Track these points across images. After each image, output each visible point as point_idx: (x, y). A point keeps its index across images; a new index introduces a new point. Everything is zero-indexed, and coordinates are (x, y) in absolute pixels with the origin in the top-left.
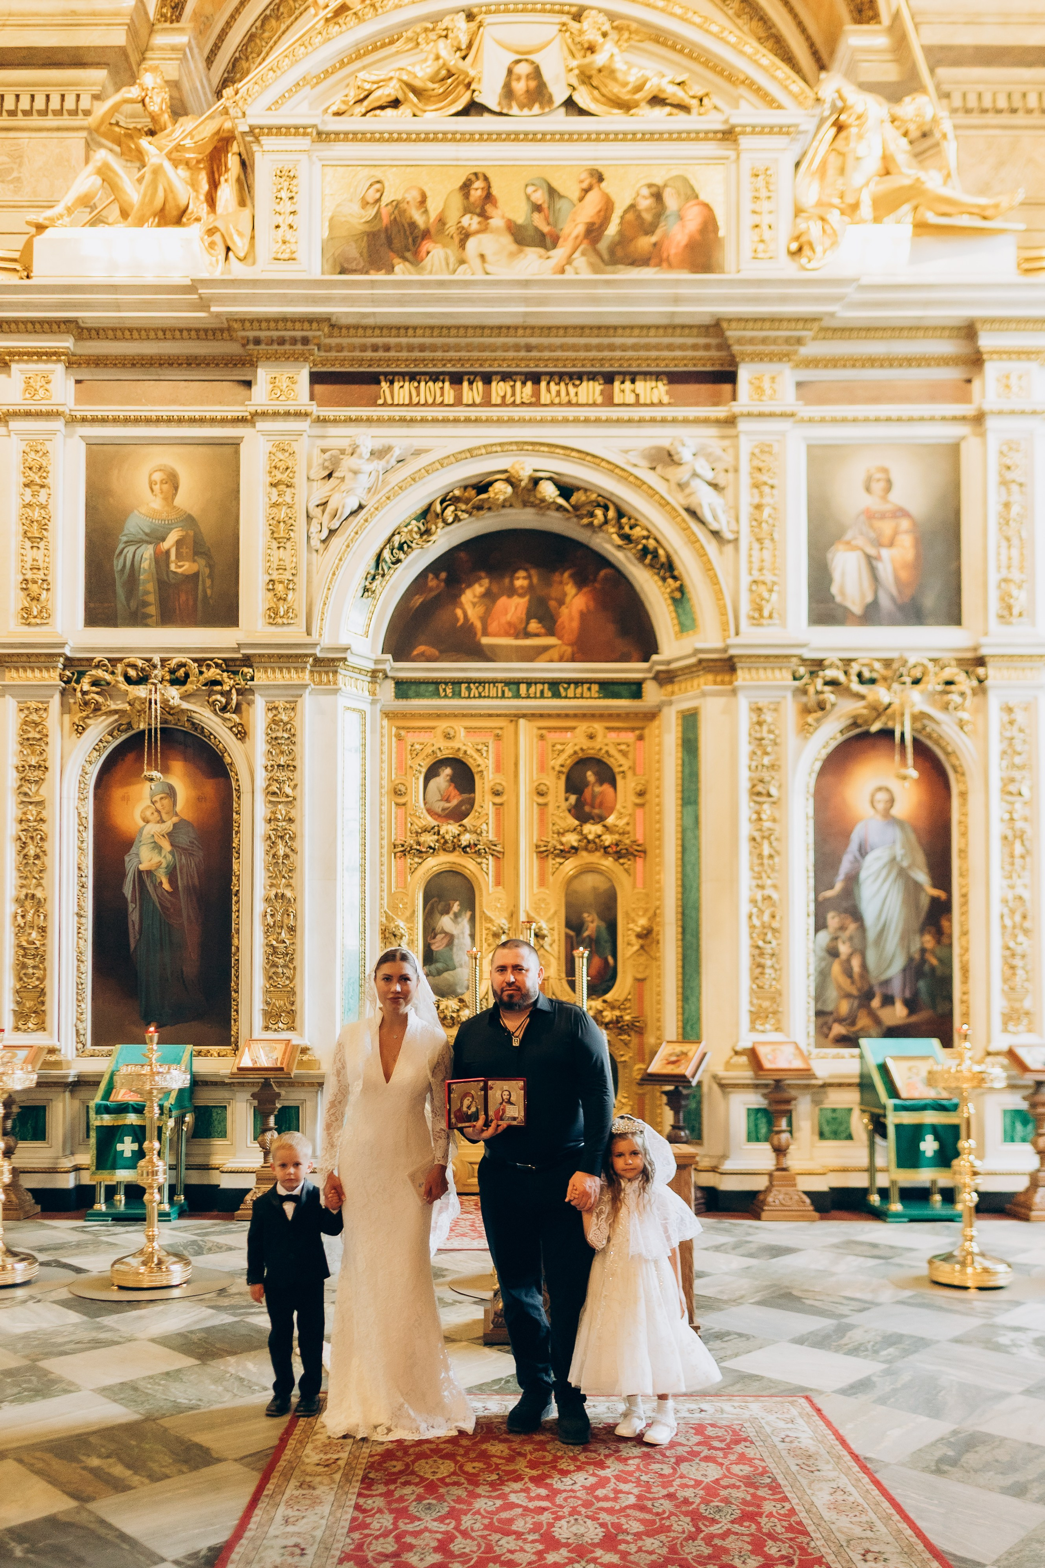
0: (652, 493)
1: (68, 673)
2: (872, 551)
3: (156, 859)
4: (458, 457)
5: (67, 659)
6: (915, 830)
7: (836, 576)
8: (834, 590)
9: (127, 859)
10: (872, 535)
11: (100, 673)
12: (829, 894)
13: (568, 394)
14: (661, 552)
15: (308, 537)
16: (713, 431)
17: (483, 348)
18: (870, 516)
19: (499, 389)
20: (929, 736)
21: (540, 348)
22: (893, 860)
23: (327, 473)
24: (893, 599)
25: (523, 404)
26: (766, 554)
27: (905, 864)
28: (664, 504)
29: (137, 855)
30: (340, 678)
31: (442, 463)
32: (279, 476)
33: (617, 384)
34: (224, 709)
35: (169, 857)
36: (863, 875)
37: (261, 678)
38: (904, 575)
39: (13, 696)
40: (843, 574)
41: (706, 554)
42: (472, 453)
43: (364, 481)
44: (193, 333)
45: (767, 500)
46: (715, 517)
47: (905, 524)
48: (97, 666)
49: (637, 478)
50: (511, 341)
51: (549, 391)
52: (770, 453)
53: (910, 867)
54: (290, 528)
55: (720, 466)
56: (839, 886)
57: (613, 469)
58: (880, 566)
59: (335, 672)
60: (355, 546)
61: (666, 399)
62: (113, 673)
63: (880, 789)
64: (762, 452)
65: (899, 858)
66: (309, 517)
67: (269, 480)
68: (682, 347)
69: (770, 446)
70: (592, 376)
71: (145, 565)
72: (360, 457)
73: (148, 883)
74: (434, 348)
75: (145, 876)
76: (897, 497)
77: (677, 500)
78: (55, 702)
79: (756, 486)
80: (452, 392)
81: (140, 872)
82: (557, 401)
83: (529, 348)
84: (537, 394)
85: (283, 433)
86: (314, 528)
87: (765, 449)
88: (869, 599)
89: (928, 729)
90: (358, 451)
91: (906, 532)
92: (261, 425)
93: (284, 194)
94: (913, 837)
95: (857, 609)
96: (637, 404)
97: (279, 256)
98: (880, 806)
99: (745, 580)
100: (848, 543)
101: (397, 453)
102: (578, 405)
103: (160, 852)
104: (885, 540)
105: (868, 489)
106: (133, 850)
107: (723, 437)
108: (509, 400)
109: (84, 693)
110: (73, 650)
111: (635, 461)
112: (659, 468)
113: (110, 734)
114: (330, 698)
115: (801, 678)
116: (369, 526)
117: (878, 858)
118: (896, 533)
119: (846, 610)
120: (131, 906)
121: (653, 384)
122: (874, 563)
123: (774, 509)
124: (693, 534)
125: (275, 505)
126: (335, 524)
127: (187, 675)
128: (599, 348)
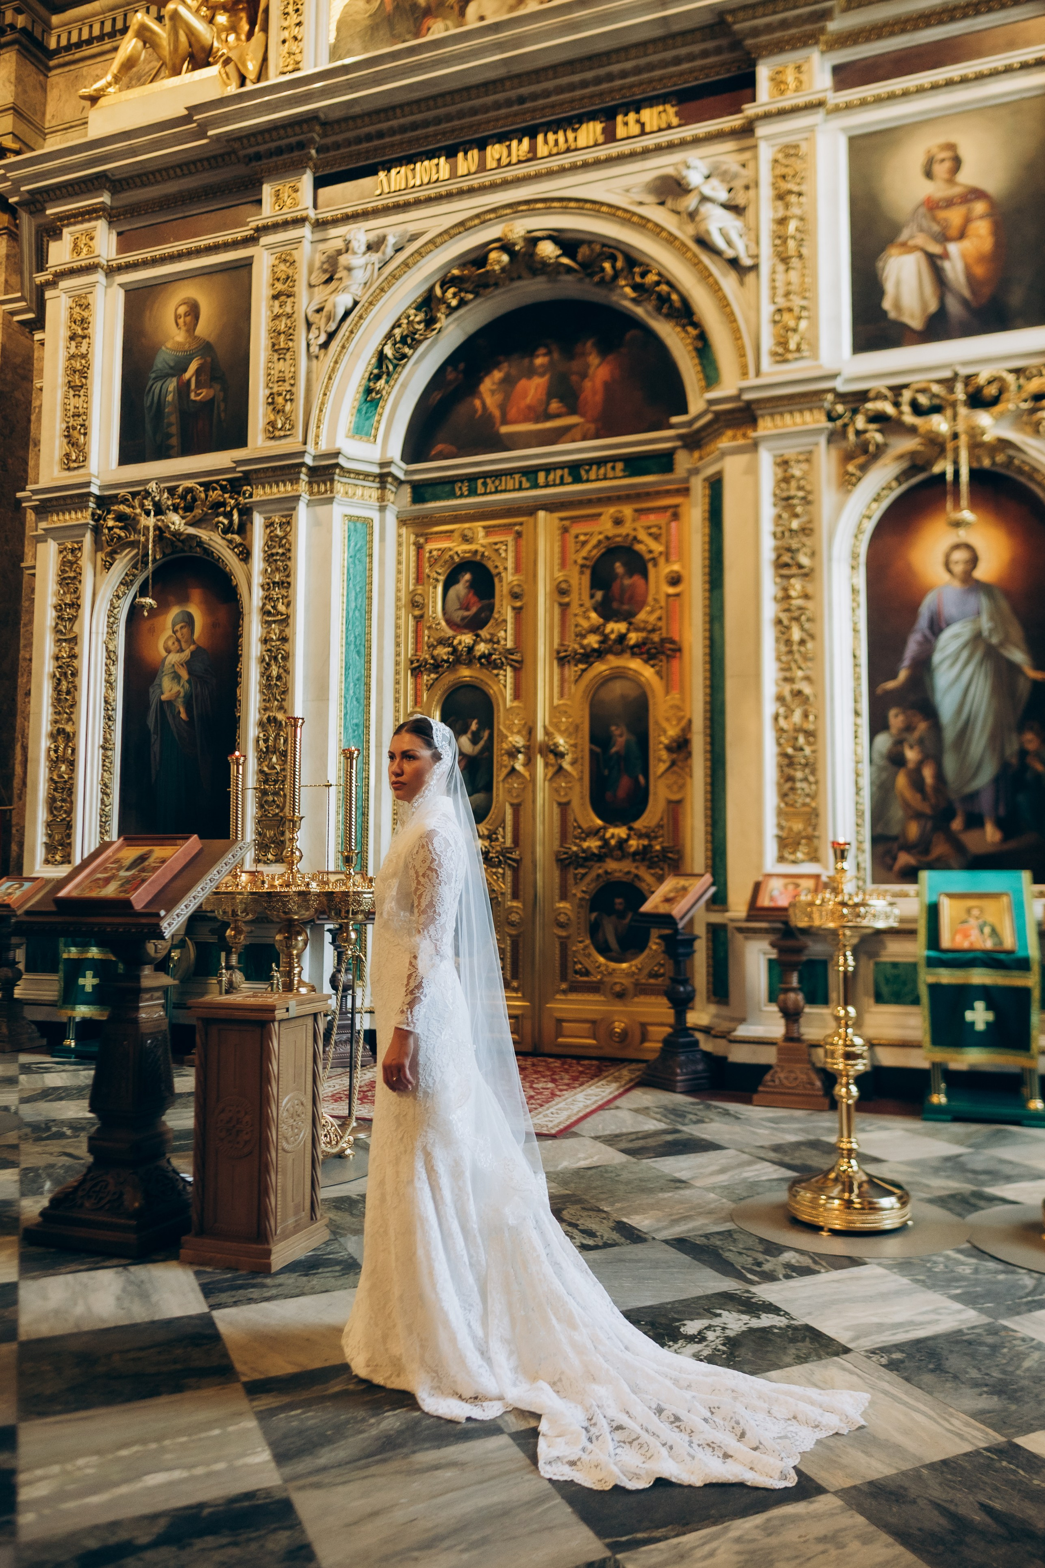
0: (657, 231)
1: (99, 512)
2: (935, 249)
3: (176, 688)
4: (450, 234)
5: (97, 497)
6: (1008, 594)
7: (889, 287)
8: (887, 304)
9: (151, 690)
10: (936, 228)
11: (122, 508)
12: (891, 685)
13: (566, 141)
14: (674, 297)
15: (308, 345)
16: (730, 145)
17: (474, 112)
18: (932, 206)
19: (495, 151)
20: (1020, 471)
21: (534, 97)
22: (977, 637)
23: (327, 276)
24: (965, 302)
25: (520, 162)
26: (793, 276)
27: (994, 640)
28: (671, 240)
29: (160, 686)
30: (338, 486)
31: (434, 243)
32: (280, 286)
33: (620, 119)
34: (227, 530)
35: (187, 686)
36: (937, 658)
37: (260, 494)
38: (979, 271)
39: (54, 539)
40: (898, 284)
41: (720, 289)
42: (463, 227)
43: (360, 276)
44: (205, 163)
45: (795, 211)
46: (729, 243)
47: (980, 207)
48: (122, 502)
49: (641, 217)
50: (500, 97)
51: (546, 142)
52: (796, 155)
53: (1002, 644)
54: (290, 337)
55: (738, 184)
56: (903, 675)
57: (614, 212)
58: (947, 265)
59: (332, 481)
60: (351, 347)
61: (675, 121)
62: (133, 507)
63: (957, 547)
64: (787, 156)
65: (986, 633)
66: (309, 325)
67: (272, 292)
68: (691, 58)
69: (797, 147)
70: (592, 116)
71: (170, 398)
72: (354, 253)
73: (168, 713)
74: (426, 124)
75: (166, 706)
76: (967, 177)
77: (685, 233)
78: (88, 539)
79: (781, 196)
80: (448, 167)
81: (162, 703)
82: (555, 151)
83: (521, 100)
84: (533, 149)
85: (285, 243)
86: (314, 333)
87: (790, 151)
88: (933, 306)
89: (1016, 462)
90: (351, 246)
91: (982, 217)
92: (265, 240)
93: (290, 9)
94: (1004, 604)
95: (916, 323)
96: (643, 133)
97: (286, 70)
98: (958, 569)
99: (767, 310)
100: (904, 245)
101: (391, 240)
102: (576, 150)
103: (179, 683)
104: (953, 232)
105: (929, 174)
106: (157, 681)
107: (742, 150)
108: (504, 161)
109: (110, 529)
110: (101, 488)
111: (639, 198)
112: (670, 203)
113: (135, 567)
114: (325, 508)
115: (840, 417)
116: (365, 323)
117: (956, 636)
118: (968, 220)
119: (904, 327)
120: (153, 738)
121: (661, 108)
122: (939, 262)
123: (802, 219)
124: (706, 268)
125: (277, 317)
126: (332, 326)
127: (194, 500)
128: (598, 81)
